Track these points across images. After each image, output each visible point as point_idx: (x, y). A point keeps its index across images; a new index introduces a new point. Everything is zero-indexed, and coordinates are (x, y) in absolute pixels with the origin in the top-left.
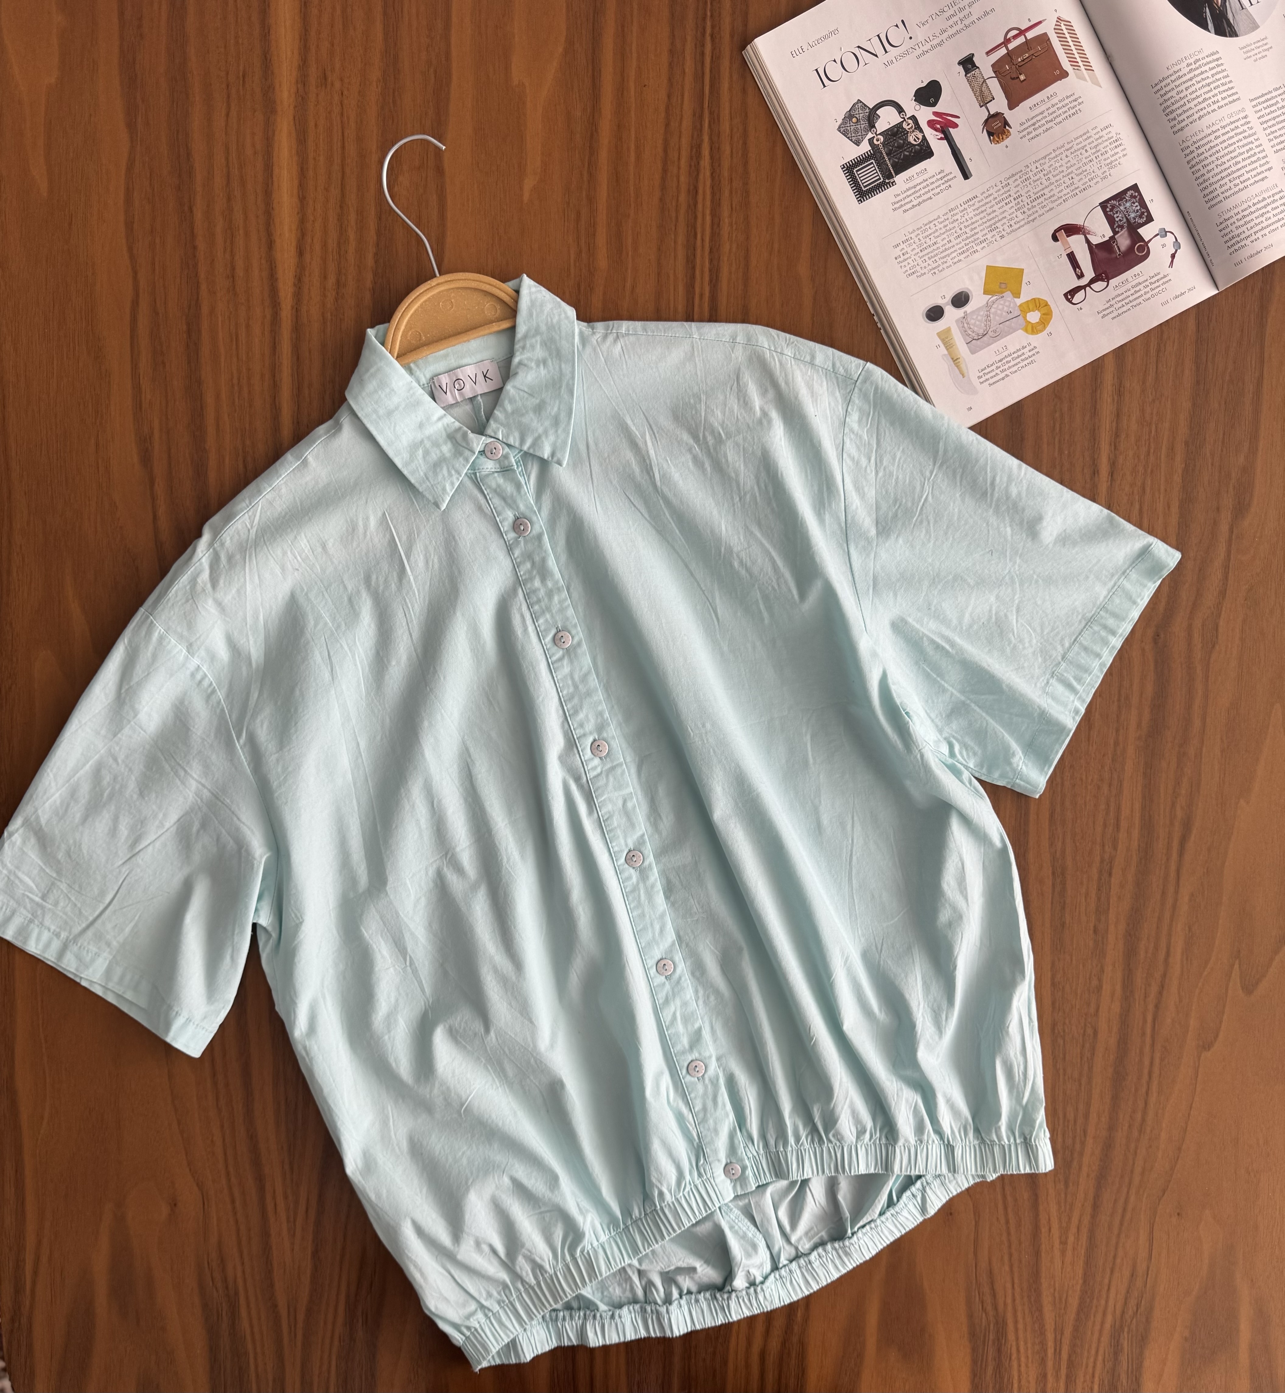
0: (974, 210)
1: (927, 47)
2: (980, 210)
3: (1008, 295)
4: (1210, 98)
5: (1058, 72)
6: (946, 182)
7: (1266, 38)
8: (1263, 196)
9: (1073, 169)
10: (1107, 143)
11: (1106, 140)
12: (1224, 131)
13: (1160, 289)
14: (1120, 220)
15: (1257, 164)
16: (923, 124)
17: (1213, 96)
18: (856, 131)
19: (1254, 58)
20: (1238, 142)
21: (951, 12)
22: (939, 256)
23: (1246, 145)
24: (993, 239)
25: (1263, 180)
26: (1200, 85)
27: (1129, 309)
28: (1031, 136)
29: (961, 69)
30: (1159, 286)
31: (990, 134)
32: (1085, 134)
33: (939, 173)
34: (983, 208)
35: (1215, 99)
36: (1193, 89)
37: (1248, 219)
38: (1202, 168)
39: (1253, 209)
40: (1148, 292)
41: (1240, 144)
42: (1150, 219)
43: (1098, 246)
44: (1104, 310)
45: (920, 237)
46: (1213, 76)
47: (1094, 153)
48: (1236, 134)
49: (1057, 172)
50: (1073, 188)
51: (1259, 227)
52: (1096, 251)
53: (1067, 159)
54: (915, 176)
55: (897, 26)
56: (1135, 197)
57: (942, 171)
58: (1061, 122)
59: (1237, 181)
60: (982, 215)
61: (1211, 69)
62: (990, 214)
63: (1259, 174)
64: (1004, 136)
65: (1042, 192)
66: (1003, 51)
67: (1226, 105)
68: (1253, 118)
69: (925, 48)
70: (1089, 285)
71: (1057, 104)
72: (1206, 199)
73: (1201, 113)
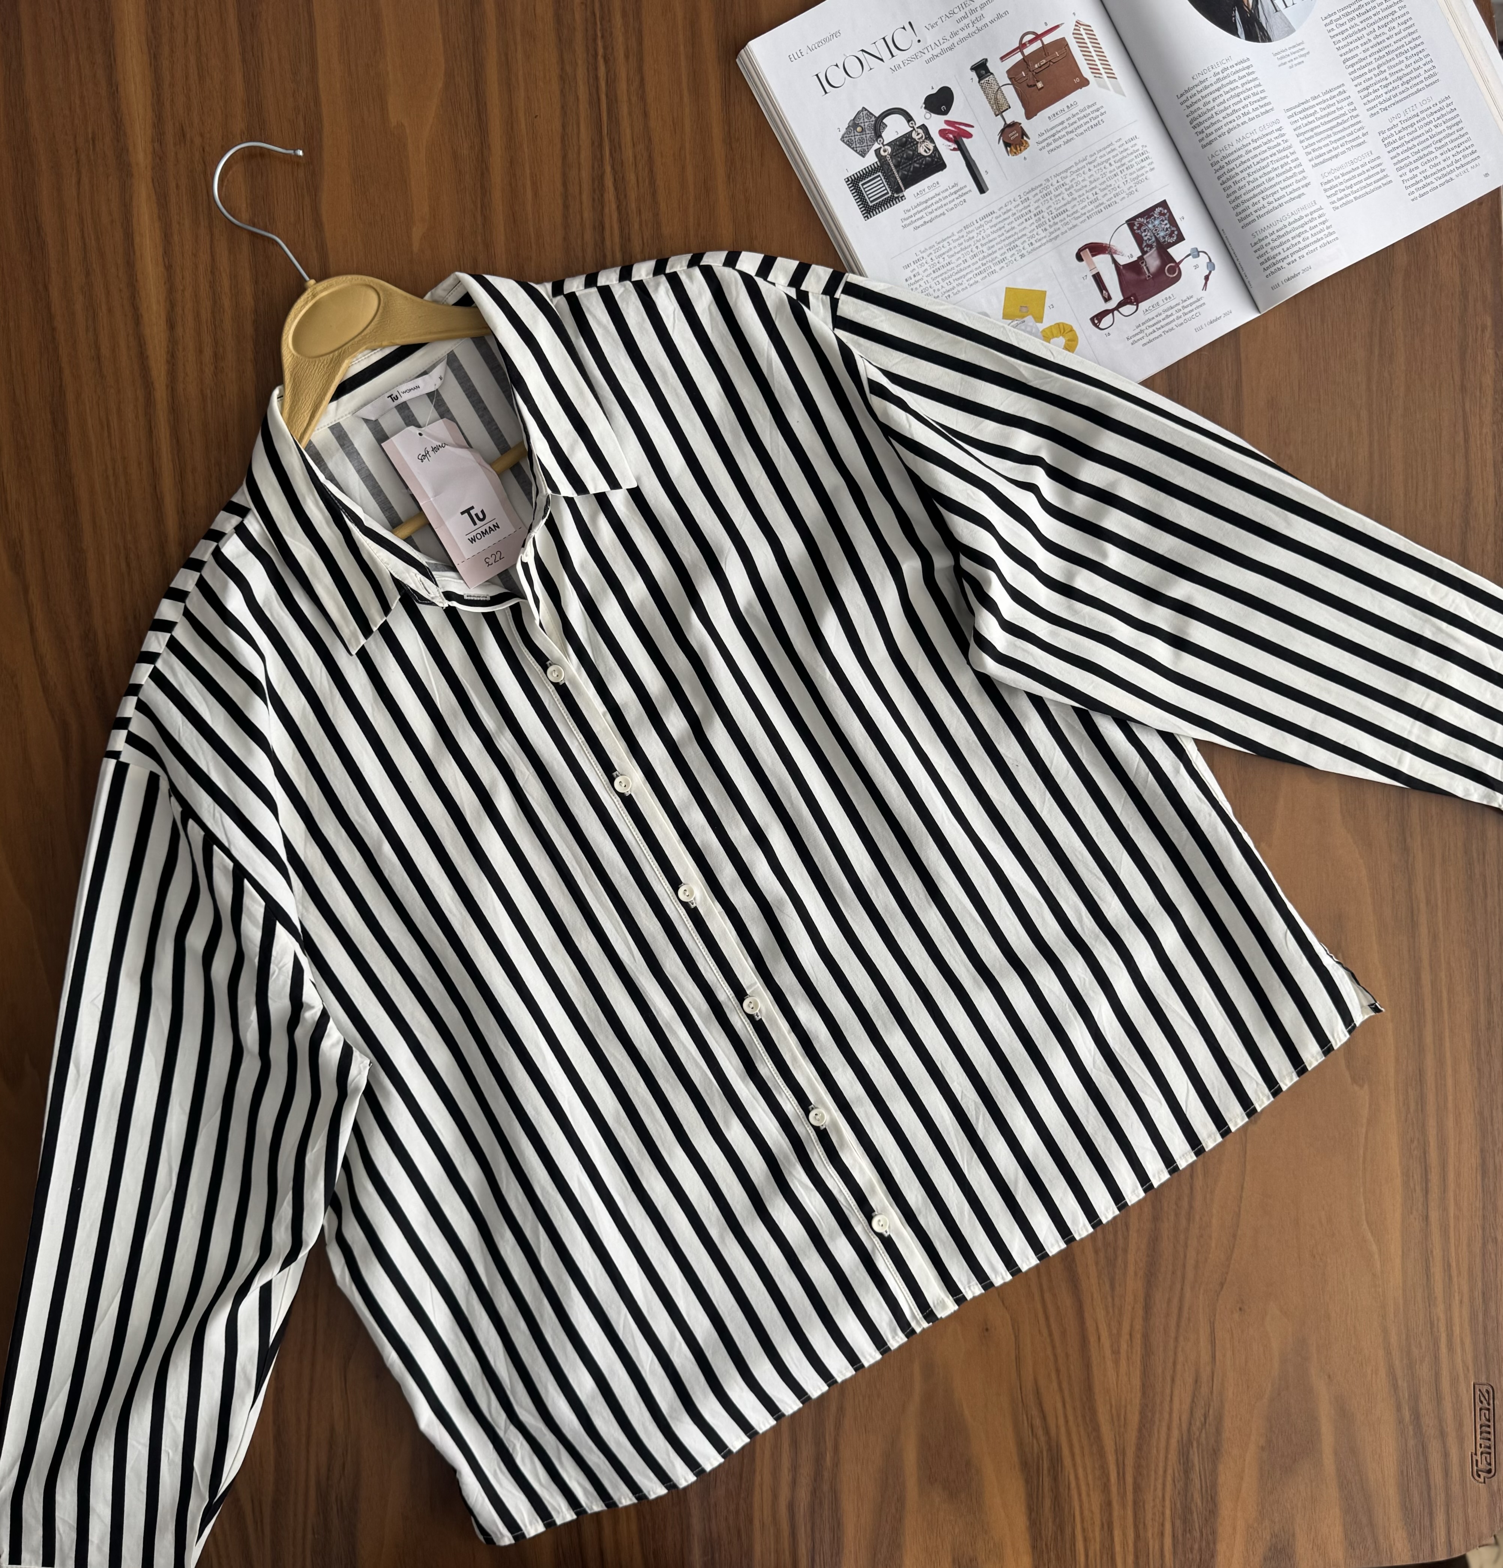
0: (991, 227)
1: (937, 51)
2: (998, 227)
3: (1029, 319)
4: (1240, 109)
5: (1077, 80)
6: (961, 196)
7: (1302, 43)
8: (1299, 215)
9: (1097, 183)
10: (1133, 156)
11: (1132, 153)
12: (1255, 145)
13: (1193, 313)
14: (1149, 239)
15: (1293, 180)
16: (934, 133)
17: (1243, 108)
18: (861, 141)
19: (1290, 64)
20: (1271, 156)
21: (962, 14)
22: (954, 277)
23: (1281, 159)
24: (1013, 259)
25: (1299, 196)
26: (1228, 96)
27: (1161, 335)
28: (1051, 147)
29: (974, 75)
30: (1192, 311)
31: (1007, 145)
32: (1109, 145)
33: (953, 187)
34: (1001, 225)
35: (1246, 110)
36: (1221, 100)
37: (1283, 239)
38: (1233, 185)
39: (1289, 229)
40: (1180, 317)
41: (1274, 158)
42: (1181, 238)
43: (1125, 266)
44: (1134, 336)
45: (933, 256)
46: (1243, 85)
47: (1119, 167)
48: (1269, 148)
49: (1079, 187)
50: (1097, 204)
51: (1296, 248)
52: (1124, 272)
53: (1089, 174)
54: (927, 190)
55: (904, 28)
56: (1164, 214)
57: (956, 185)
58: (1082, 133)
59: (1271, 199)
60: (1000, 233)
61: (1240, 78)
62: (1008, 231)
63: (1295, 190)
64: (1022, 148)
65: (1064, 208)
66: (1018, 57)
67: (1258, 116)
68: (1288, 130)
69: (935, 52)
70: (1117, 308)
71: (1077, 114)
72: (1239, 217)
73: (1230, 126)
